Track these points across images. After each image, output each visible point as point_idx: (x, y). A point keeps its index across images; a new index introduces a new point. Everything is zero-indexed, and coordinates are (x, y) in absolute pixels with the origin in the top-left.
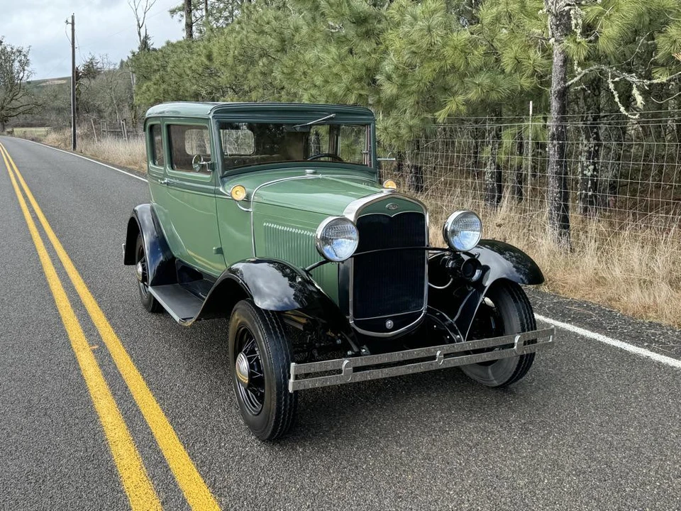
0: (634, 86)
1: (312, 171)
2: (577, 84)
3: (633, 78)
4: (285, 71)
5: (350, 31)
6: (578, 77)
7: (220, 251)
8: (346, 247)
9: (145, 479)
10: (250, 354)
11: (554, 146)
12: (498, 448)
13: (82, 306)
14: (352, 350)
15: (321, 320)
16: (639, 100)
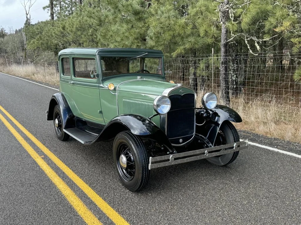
0: (256, 42)
1: (140, 77)
2: (232, 41)
3: (255, 39)
4: (102, 35)
5: (132, 18)
6: (233, 38)
7: (101, 112)
8: (166, 108)
9: (87, 210)
10: (126, 155)
11: (223, 67)
12: (231, 190)
13: (30, 139)
14: (169, 152)
15: (152, 140)
16: (258, 47)
